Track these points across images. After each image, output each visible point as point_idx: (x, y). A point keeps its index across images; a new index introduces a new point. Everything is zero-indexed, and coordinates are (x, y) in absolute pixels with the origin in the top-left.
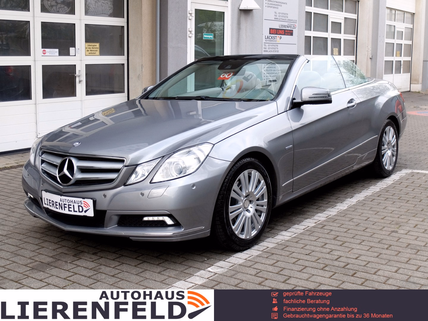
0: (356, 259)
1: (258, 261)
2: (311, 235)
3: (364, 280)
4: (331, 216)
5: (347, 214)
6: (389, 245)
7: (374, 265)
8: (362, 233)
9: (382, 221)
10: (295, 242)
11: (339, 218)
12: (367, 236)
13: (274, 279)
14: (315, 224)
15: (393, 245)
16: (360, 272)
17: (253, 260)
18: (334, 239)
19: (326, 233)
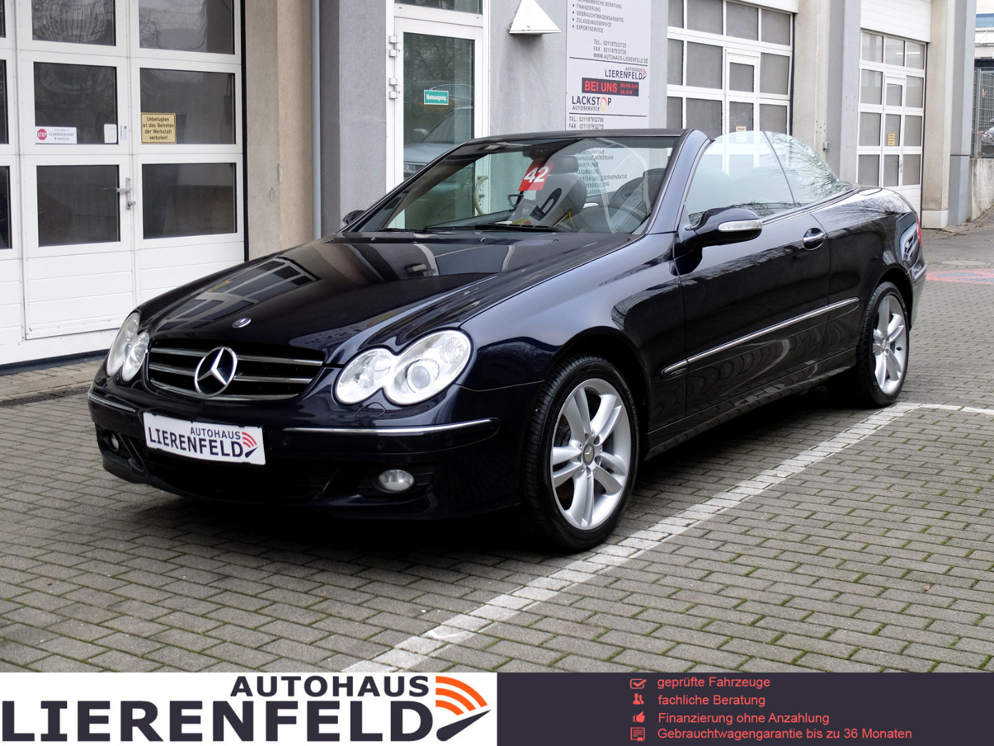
0: (783, 605)
1: (549, 614)
2: (678, 552)
3: (799, 653)
4: (725, 509)
5: (763, 505)
6: (860, 574)
7: (824, 619)
8: (798, 547)
9: (847, 519)
10: (638, 570)
11: (743, 514)
12: (810, 554)
13: (585, 654)
14: (686, 529)
15: (870, 572)
16: (791, 635)
17: (536, 612)
18: (732, 561)
19: (713, 547)
